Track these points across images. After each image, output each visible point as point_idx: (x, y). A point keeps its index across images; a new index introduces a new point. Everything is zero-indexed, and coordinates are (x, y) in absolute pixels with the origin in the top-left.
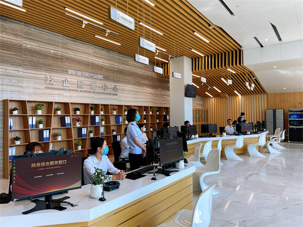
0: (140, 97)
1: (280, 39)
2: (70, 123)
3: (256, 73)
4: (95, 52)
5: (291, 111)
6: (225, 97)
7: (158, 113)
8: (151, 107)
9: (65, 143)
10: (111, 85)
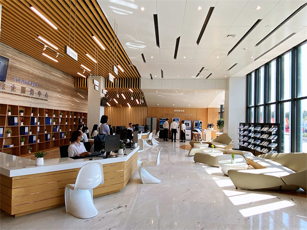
0: (62, 103)
1: (162, 77)
2: (18, 123)
3: (145, 94)
4: (34, 64)
5: (161, 119)
6: (120, 107)
7: (75, 117)
8: (71, 112)
9: (10, 139)
10: (43, 92)
